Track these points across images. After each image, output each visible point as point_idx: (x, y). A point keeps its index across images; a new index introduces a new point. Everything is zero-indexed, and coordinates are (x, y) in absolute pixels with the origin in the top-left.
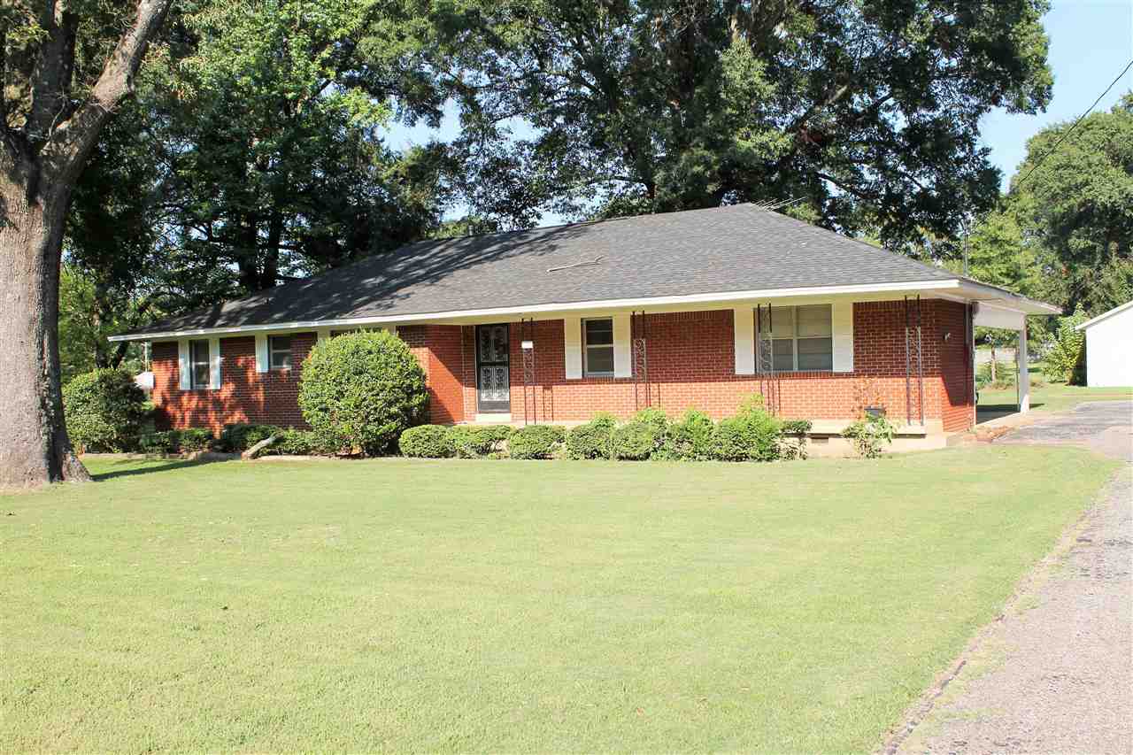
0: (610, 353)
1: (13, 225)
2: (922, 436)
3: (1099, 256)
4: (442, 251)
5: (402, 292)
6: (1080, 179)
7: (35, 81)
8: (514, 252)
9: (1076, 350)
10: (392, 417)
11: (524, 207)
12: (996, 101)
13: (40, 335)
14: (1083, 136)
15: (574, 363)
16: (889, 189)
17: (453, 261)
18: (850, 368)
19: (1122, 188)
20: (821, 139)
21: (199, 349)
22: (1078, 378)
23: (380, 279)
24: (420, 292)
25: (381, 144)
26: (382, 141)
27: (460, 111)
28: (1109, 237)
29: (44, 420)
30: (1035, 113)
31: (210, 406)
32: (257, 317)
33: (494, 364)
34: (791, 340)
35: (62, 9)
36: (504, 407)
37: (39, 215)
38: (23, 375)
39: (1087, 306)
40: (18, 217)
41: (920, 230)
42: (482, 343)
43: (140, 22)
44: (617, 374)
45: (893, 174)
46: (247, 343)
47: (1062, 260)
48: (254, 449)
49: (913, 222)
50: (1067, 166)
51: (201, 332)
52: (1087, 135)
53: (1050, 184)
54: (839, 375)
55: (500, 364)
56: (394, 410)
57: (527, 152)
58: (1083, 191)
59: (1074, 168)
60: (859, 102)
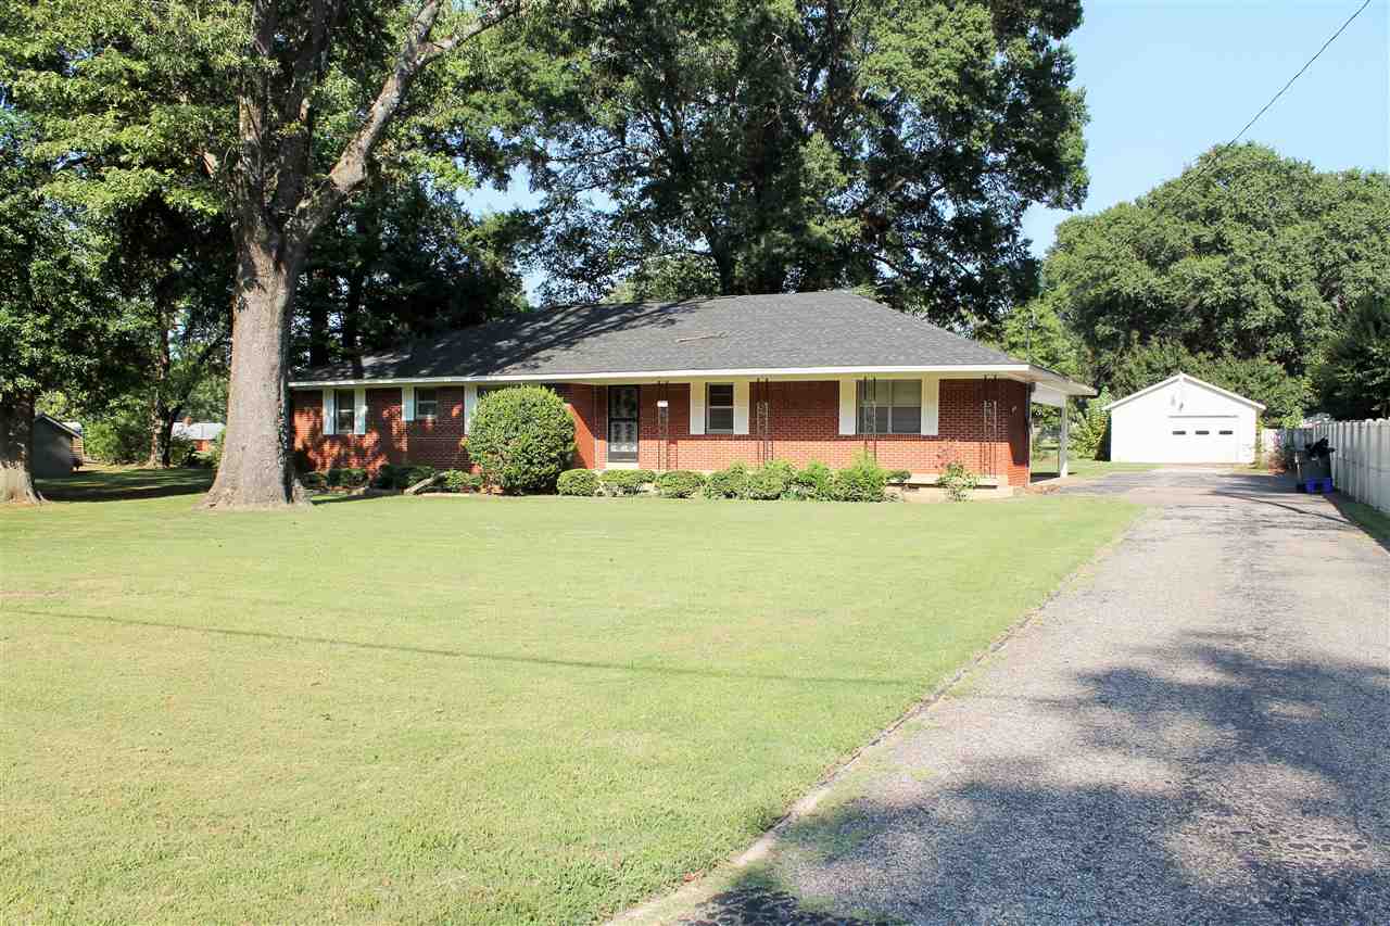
0: (730, 413)
1: (260, 286)
2: (995, 487)
3: (1122, 343)
4: (563, 319)
5: (542, 354)
6: (1108, 269)
7: (280, 165)
8: (634, 324)
9: (1101, 428)
10: (552, 460)
11: (599, 274)
12: (1038, 197)
13: (279, 380)
14: (1112, 230)
15: (698, 422)
16: (937, 273)
17: (578, 329)
18: (935, 432)
19: (1146, 280)
20: (881, 225)
21: (344, 398)
22: (1102, 455)
23: (514, 342)
24: (558, 353)
25: (462, 207)
26: (462, 204)
27: (530, 177)
28: (1132, 324)
29: (281, 451)
30: (1071, 210)
31: (352, 453)
32: (403, 370)
33: (625, 420)
34: (887, 408)
35: (308, 106)
36: (634, 457)
37: (282, 279)
38: (266, 412)
39: (1112, 388)
40: (266, 279)
41: (964, 312)
42: (613, 401)
43: (375, 121)
44: (736, 432)
45: (940, 258)
46: (394, 395)
47: (1088, 344)
48: (416, 487)
49: (957, 304)
50: (1097, 257)
51: (352, 382)
52: (1115, 229)
53: (1081, 273)
54: (926, 438)
55: (630, 420)
56: (553, 455)
57: (602, 222)
58: (1111, 280)
59: (1103, 259)
60: (914, 190)
